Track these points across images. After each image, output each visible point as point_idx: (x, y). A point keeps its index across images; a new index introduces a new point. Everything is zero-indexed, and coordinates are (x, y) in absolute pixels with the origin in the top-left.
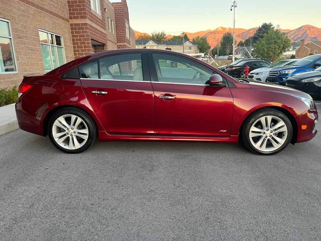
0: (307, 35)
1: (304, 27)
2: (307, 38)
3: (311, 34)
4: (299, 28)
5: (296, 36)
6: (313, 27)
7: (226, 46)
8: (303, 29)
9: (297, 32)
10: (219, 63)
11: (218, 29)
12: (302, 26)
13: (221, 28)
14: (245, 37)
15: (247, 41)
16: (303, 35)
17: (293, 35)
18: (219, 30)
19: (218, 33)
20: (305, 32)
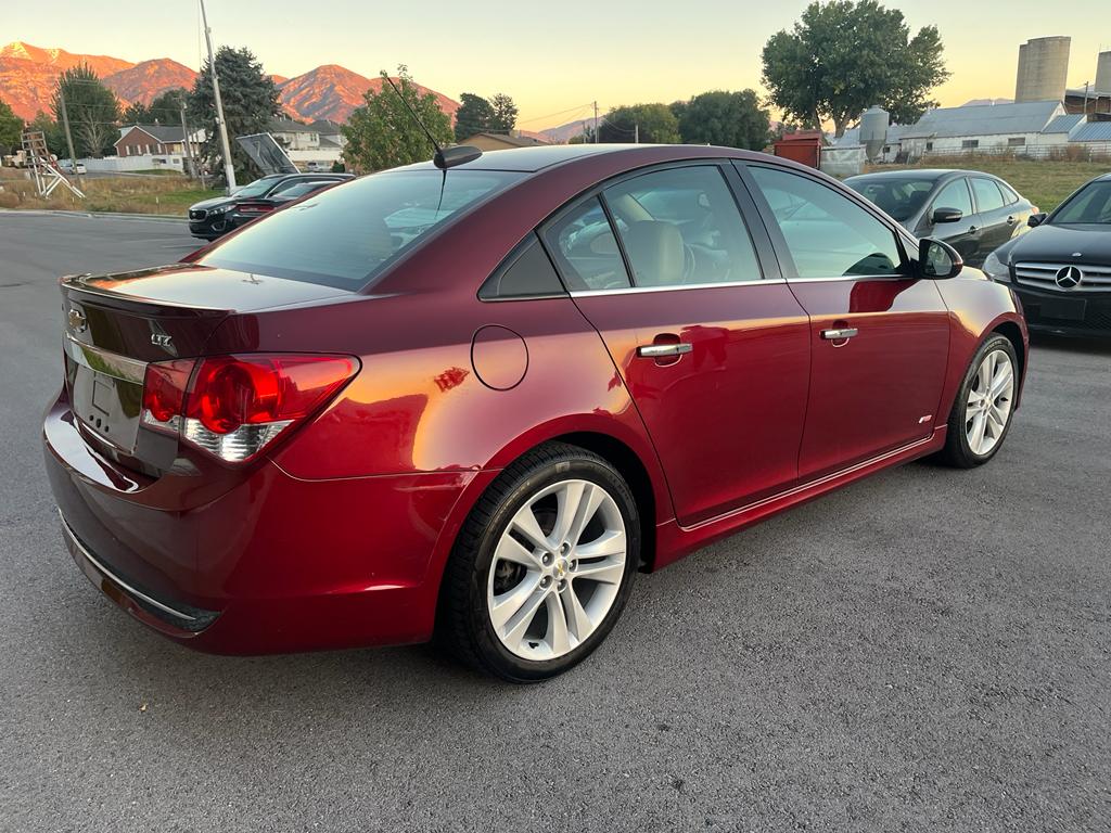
0: (338, 98)
1: (325, 72)
2: (341, 108)
3: (348, 97)
4: (311, 73)
5: (305, 99)
6: (352, 75)
7: (80, 120)
8: (323, 79)
9: (306, 87)
10: (84, 187)
11: (9, 49)
12: (318, 69)
13: (23, 49)
14: (131, 89)
15: (160, 107)
16: (325, 96)
17: (298, 98)
18: (15, 55)
19: (16, 68)
20: (331, 88)
